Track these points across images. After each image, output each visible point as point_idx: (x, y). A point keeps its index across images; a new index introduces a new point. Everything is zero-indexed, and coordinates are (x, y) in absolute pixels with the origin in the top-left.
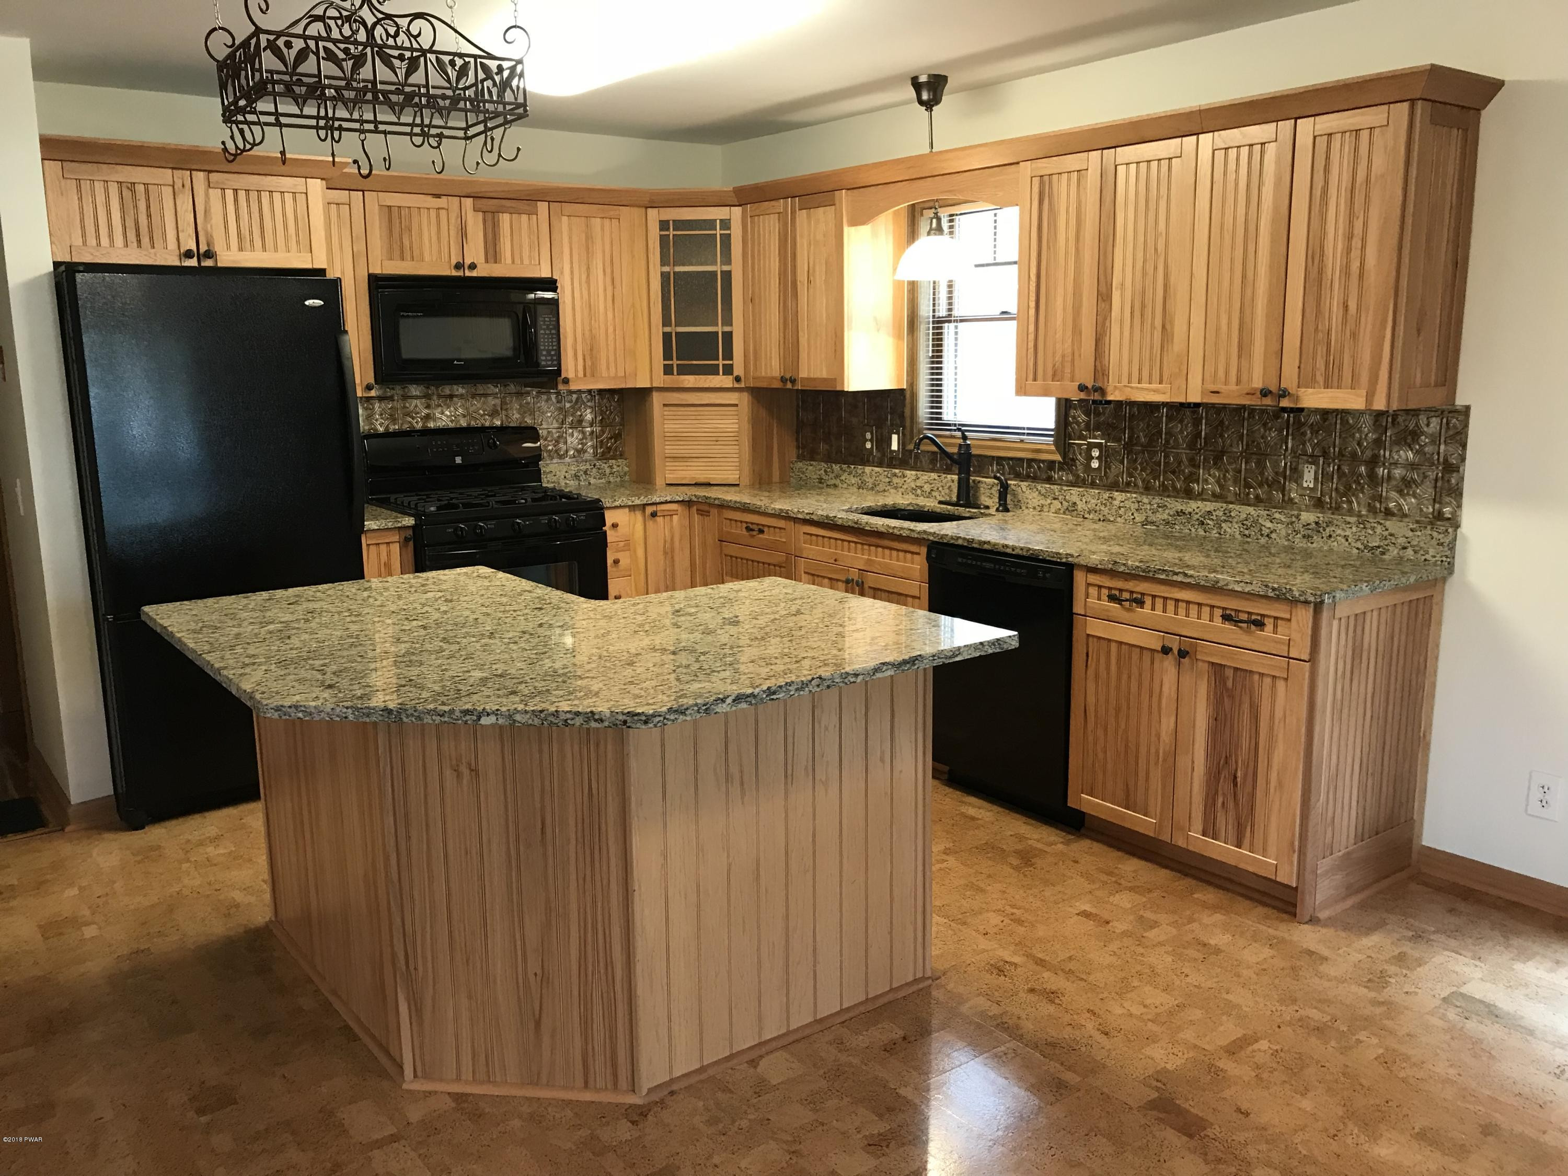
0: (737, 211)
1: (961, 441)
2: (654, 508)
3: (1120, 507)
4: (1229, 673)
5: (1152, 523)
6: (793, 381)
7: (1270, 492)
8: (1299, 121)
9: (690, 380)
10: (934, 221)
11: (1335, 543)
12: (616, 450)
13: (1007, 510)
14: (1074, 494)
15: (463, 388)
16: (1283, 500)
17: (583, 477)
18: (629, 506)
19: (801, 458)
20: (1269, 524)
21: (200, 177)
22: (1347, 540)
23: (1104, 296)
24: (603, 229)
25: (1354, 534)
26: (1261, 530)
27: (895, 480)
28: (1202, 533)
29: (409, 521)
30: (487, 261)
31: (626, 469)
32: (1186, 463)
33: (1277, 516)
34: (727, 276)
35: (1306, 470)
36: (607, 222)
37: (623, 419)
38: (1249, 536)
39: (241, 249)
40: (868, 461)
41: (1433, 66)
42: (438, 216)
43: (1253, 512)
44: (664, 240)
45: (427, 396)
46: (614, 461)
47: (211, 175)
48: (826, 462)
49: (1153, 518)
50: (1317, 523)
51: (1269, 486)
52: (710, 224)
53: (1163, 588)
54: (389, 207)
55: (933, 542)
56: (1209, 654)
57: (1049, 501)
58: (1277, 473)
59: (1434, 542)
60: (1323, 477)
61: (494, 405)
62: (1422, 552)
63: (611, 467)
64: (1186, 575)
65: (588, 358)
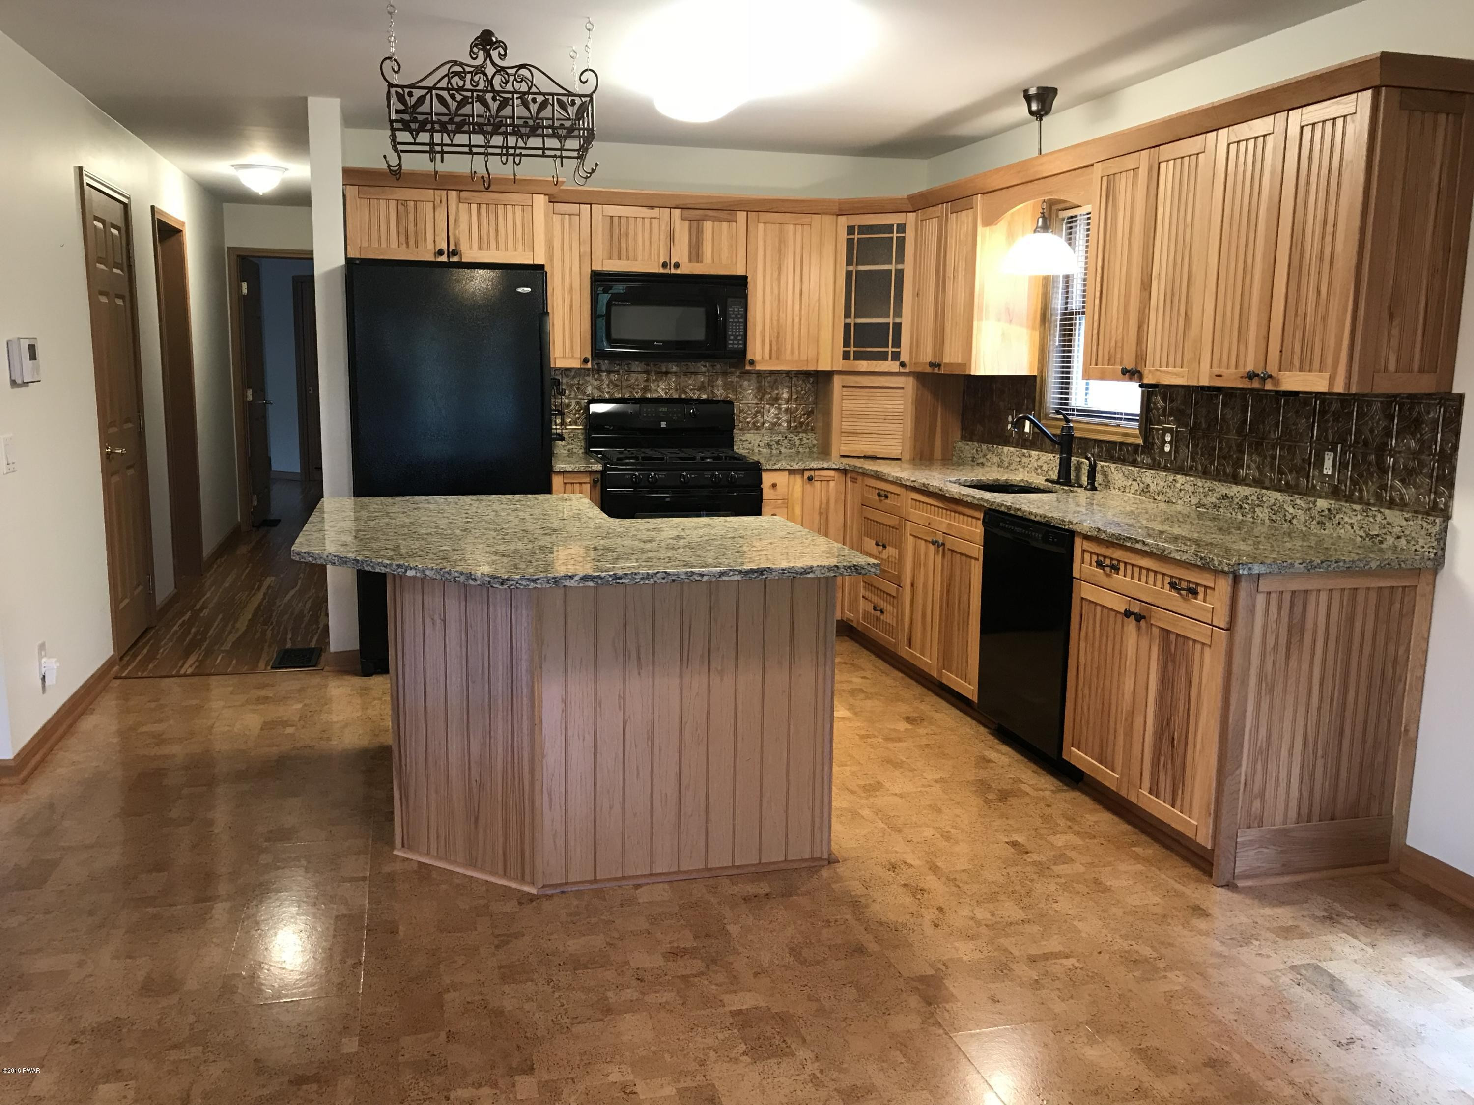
0: (911, 216)
1: (1063, 424)
2: (812, 473)
3: (1181, 490)
4: (1173, 638)
5: (1203, 506)
6: (939, 366)
7: (1298, 479)
8: (1291, 112)
9: (864, 365)
10: (1041, 220)
11: (1343, 531)
12: (808, 424)
13: (1094, 489)
14: (1148, 476)
15: (677, 366)
16: (1307, 487)
17: (775, 447)
18: (789, 470)
19: (963, 438)
20: (1291, 510)
21: (453, 194)
22: (1352, 528)
23: (1146, 286)
24: (795, 233)
25: (1359, 521)
26: (1285, 515)
27: (1024, 460)
28: (1240, 517)
29: (598, 467)
30: (690, 261)
31: (815, 442)
32: (1235, 448)
33: (1298, 502)
34: (900, 274)
35: (1326, 457)
36: (799, 228)
37: (816, 398)
38: (1275, 521)
39: (480, 248)
40: (1009, 442)
41: (1383, 53)
42: (651, 224)
43: (1280, 498)
44: (850, 242)
45: (647, 372)
46: (804, 435)
47: (462, 193)
48: (978, 442)
49: (1204, 501)
50: (1329, 510)
51: (1297, 472)
52: (889, 228)
53: (1131, 555)
54: (611, 217)
55: (989, 509)
56: (1161, 620)
57: (1130, 482)
58: (1303, 460)
59: (1423, 532)
60: (1341, 466)
61: (702, 382)
62: (1413, 542)
63: (801, 439)
64: (1144, 543)
65: (774, 343)
